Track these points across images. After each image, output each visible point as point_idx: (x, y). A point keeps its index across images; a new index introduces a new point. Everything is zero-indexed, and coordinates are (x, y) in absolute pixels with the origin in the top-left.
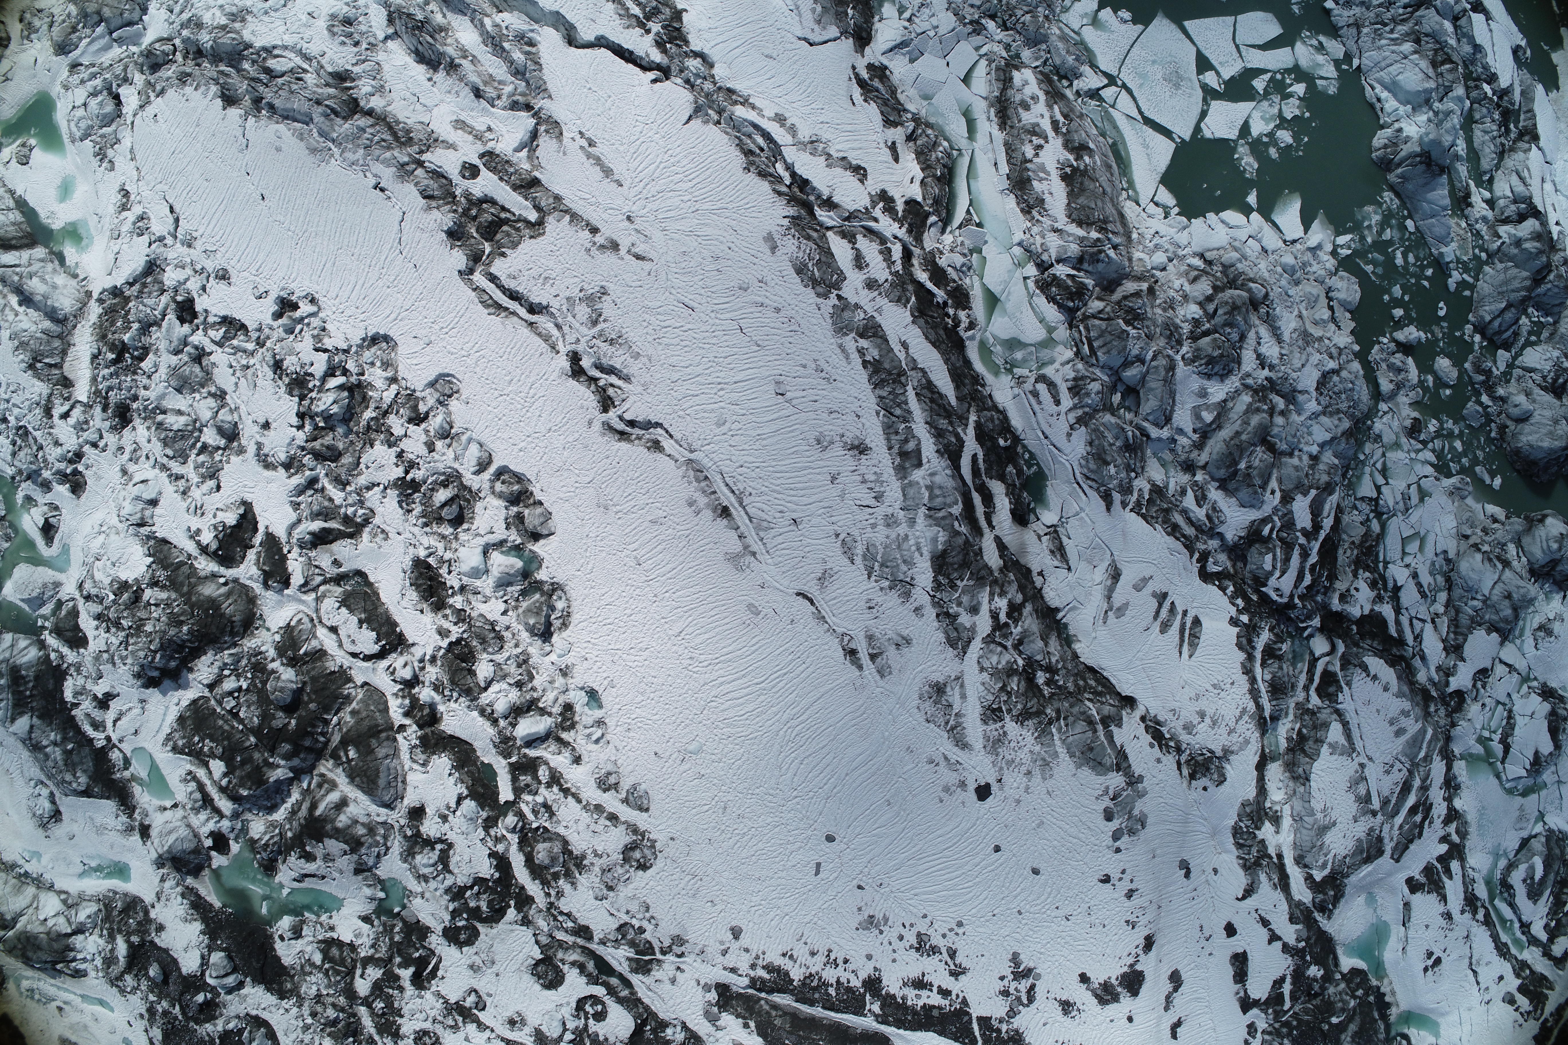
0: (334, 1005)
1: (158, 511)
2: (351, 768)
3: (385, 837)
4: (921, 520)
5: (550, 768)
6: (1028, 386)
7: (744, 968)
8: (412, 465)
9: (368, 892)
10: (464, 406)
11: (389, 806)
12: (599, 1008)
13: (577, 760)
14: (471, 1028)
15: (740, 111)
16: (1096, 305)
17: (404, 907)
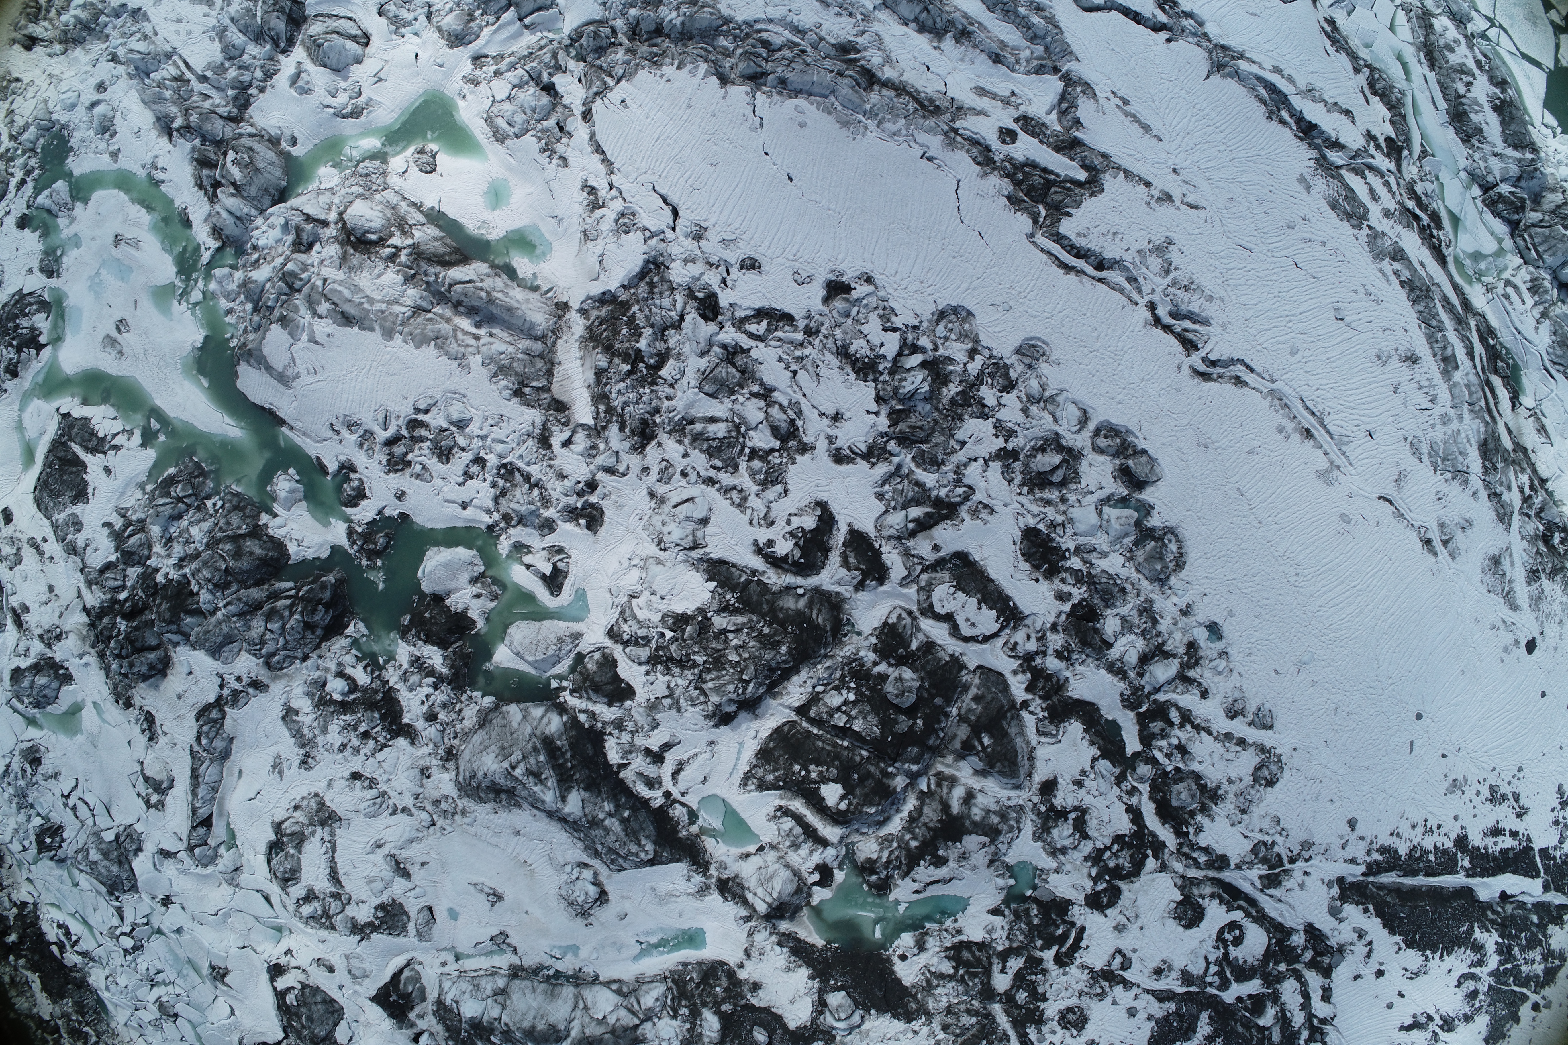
0: (968, 1012)
1: (710, 529)
2: (988, 755)
3: (1018, 821)
4: (1466, 415)
5: (1179, 708)
6: (1500, 290)
7: (1361, 856)
8: (1010, 434)
9: (1001, 882)
10: (1055, 366)
11: (1018, 787)
12: (1237, 932)
13: (1204, 694)
14: (1119, 990)
15: (1243, 65)
16: (1534, 216)
17: (1035, 888)
